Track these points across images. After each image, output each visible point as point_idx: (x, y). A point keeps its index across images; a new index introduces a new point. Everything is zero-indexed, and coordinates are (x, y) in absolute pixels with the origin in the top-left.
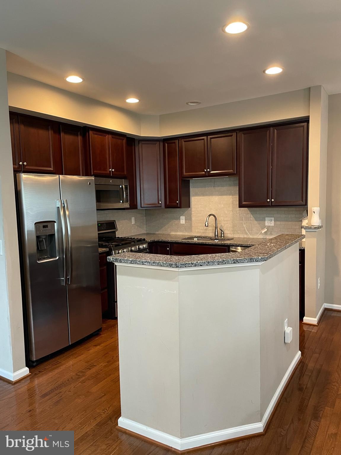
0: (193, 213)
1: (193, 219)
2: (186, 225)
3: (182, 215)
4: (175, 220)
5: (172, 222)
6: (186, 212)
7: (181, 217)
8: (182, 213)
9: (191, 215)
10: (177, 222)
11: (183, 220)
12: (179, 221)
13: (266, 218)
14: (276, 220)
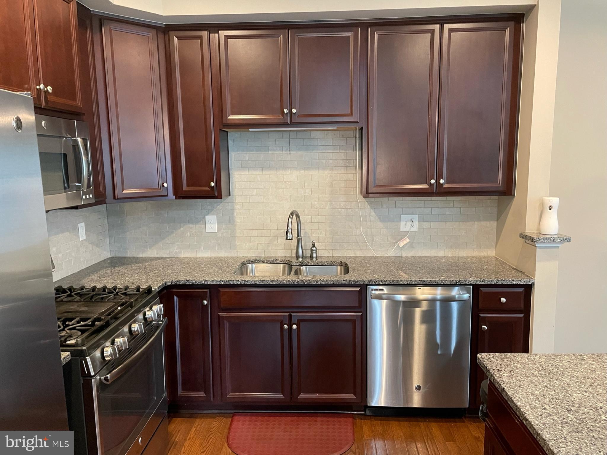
0: (237, 207)
1: (238, 220)
2: (221, 236)
3: (209, 212)
4: (191, 225)
5: (182, 229)
6: (219, 208)
7: (206, 217)
8: (209, 207)
9: (233, 213)
10: (195, 228)
11: (212, 224)
12: (203, 226)
13: (402, 216)
14: (422, 220)
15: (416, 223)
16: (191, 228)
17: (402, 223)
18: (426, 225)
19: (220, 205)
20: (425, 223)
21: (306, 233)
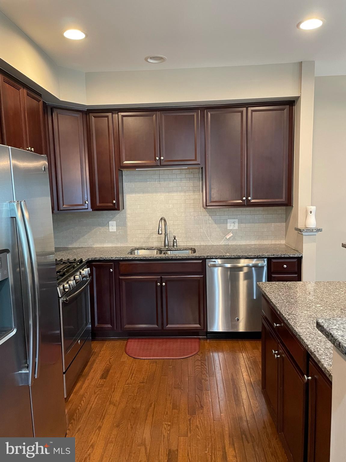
0: (128, 216)
1: (129, 224)
2: (118, 233)
3: (111, 219)
4: (100, 228)
5: (95, 230)
6: (118, 216)
7: (110, 222)
8: (111, 216)
9: (126, 220)
10: (102, 229)
11: (113, 227)
12: (107, 228)
13: (228, 220)
14: (240, 222)
15: (237, 225)
16: (100, 229)
17: (228, 225)
18: (243, 225)
19: (118, 215)
20: (242, 224)
21: (170, 231)
